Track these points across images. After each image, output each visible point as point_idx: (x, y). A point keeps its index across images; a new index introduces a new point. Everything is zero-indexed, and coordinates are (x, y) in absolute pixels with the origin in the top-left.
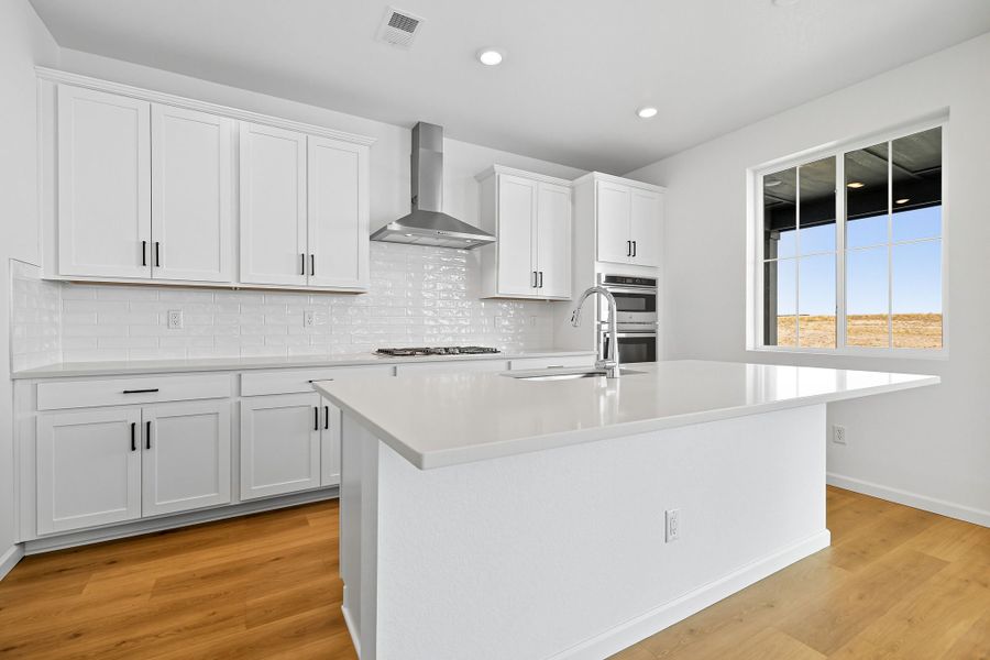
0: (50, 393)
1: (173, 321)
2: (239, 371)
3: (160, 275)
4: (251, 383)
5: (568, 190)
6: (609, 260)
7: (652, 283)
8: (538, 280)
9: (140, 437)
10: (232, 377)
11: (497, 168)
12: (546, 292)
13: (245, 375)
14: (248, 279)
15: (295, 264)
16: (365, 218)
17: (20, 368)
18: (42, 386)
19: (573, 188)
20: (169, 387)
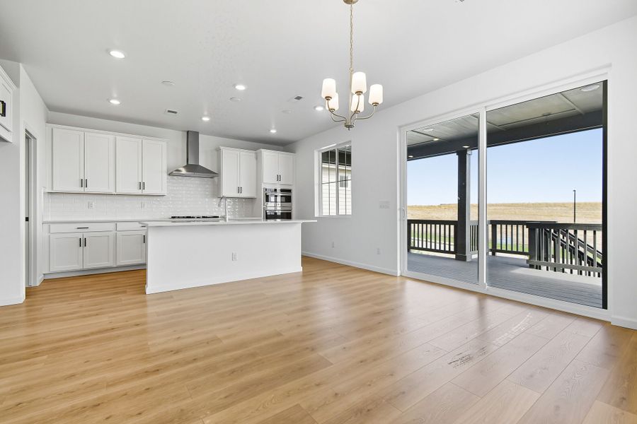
0: (54, 228)
1: (90, 206)
2: (116, 222)
3: (87, 190)
4: (120, 227)
5: (254, 155)
6: (269, 182)
7: (289, 191)
8: (240, 190)
9: (83, 243)
10: (114, 224)
11: (222, 148)
12: (244, 194)
13: (118, 223)
14: (119, 191)
15: (137, 186)
16: (165, 169)
17: (45, 220)
18: (52, 226)
19: (256, 153)
20: (92, 227)
